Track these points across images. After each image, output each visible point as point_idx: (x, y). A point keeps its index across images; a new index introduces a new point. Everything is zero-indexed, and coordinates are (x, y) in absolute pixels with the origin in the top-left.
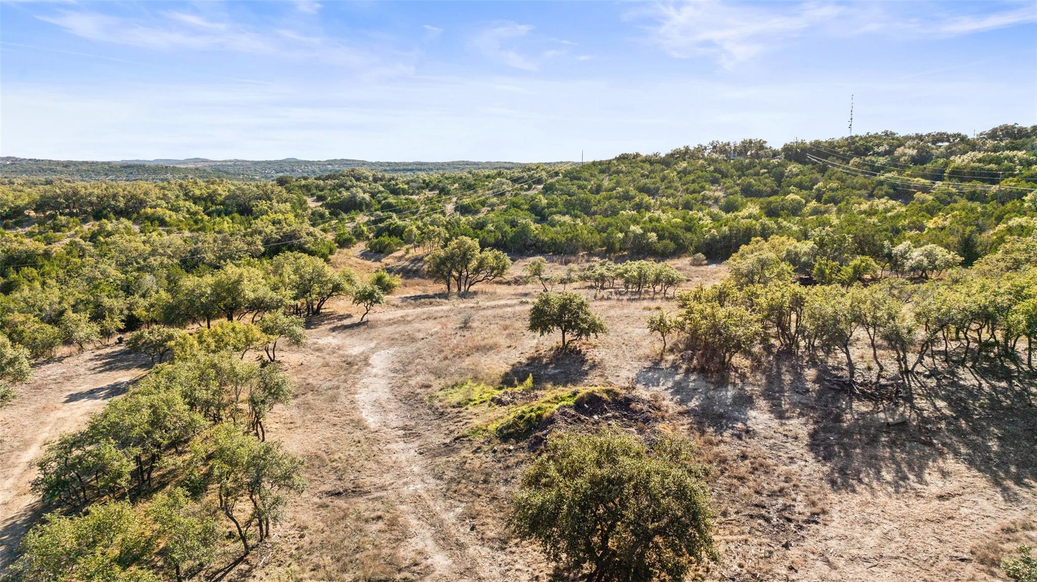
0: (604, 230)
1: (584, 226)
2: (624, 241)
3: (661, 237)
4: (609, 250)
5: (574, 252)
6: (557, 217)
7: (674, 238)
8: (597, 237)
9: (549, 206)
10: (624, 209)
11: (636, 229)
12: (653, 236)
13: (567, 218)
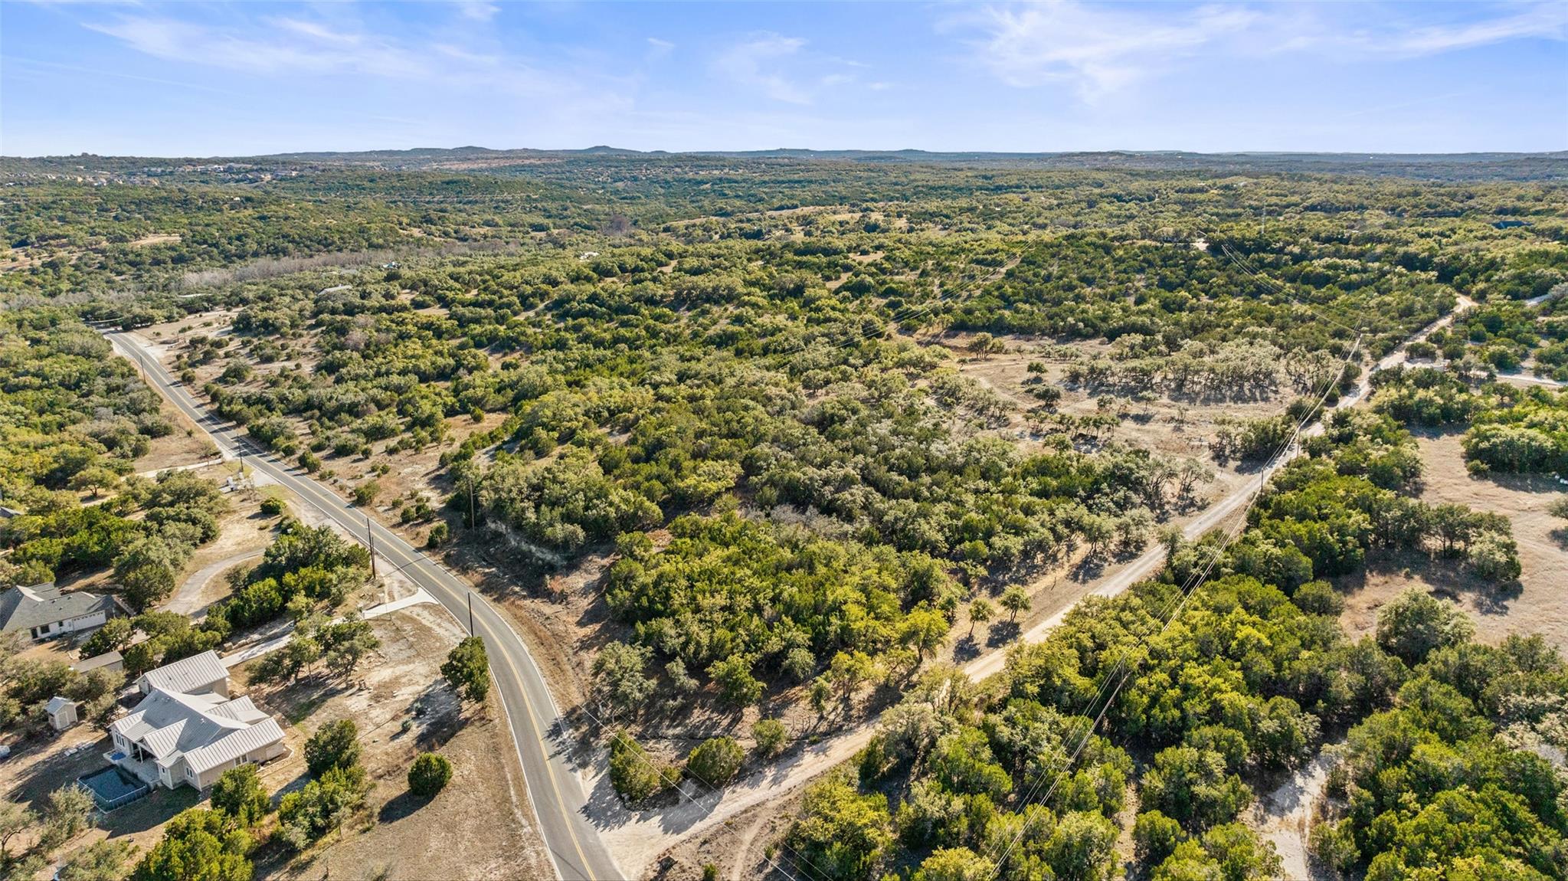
0: (1051, 318)
1: (1039, 313)
2: (1063, 327)
3: (1086, 326)
4: (1053, 332)
5: (1032, 333)
6: (1020, 305)
7: (1094, 326)
8: (1047, 323)
9: (1014, 294)
10: (1066, 299)
11: (1071, 320)
12: (1081, 325)
13: (1027, 307)
